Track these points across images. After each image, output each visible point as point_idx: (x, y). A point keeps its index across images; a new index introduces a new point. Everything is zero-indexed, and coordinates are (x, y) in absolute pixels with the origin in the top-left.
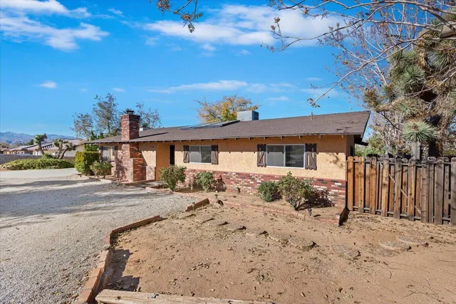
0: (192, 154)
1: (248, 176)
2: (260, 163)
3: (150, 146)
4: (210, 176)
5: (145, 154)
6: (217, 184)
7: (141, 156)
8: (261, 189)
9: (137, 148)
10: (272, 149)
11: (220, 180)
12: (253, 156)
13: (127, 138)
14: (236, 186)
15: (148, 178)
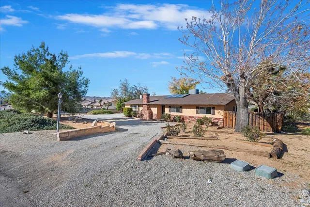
0: (172, 109)
1: (193, 117)
2: (197, 113)
3: (154, 106)
4: (179, 117)
5: (152, 109)
6: (182, 120)
7: (151, 110)
8: (197, 121)
9: (149, 107)
10: (201, 108)
11: (183, 119)
12: (195, 110)
13: (146, 103)
14: (189, 121)
15: (154, 118)
